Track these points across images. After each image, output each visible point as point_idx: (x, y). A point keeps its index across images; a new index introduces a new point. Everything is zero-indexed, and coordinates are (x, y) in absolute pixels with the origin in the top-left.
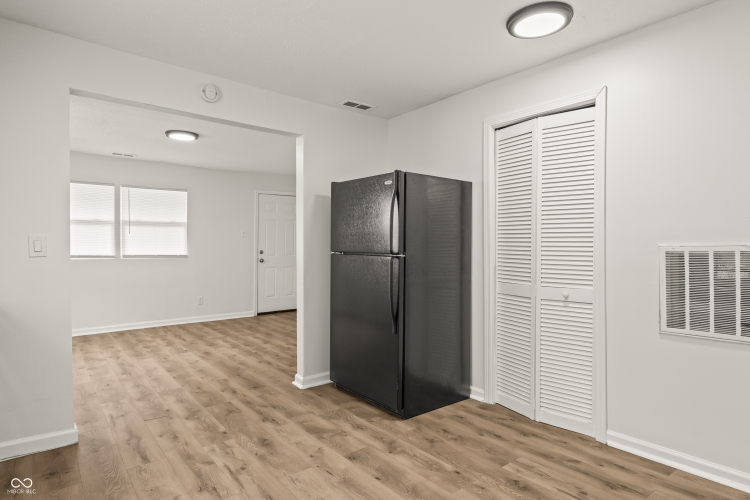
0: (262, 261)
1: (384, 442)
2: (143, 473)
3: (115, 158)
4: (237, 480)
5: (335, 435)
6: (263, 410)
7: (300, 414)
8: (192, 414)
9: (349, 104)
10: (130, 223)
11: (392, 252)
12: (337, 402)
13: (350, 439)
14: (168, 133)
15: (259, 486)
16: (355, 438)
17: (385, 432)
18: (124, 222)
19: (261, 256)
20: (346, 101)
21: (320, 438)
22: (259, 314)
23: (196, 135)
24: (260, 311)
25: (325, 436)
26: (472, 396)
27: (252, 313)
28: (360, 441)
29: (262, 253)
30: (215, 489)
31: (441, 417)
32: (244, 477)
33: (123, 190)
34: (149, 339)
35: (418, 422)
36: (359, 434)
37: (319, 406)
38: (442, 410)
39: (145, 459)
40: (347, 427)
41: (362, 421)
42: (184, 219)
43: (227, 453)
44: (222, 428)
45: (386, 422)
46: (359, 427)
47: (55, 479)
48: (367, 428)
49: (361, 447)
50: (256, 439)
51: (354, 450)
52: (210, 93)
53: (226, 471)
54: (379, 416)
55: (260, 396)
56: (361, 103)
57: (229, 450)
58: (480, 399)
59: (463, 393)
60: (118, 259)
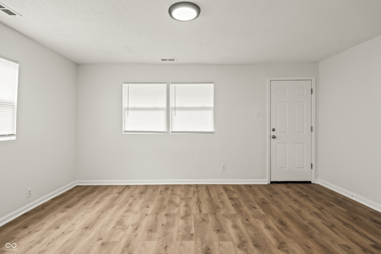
0: (274, 137)
10: (175, 109)
18: (172, 108)
19: (273, 133)
22: (272, 182)
24: (272, 180)
27: (266, 181)
29: (274, 130)
33: (172, 86)
42: (212, 105)
60: (168, 133)
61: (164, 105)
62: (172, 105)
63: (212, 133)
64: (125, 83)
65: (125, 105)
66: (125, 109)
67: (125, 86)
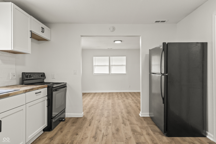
1: (153, 142)
2: (87, 129)
3: (109, 50)
4: (103, 138)
5: (138, 134)
6: (125, 120)
7: (134, 124)
8: (108, 117)
9: (156, 22)
10: (112, 65)
11: (161, 73)
12: (148, 124)
13: (142, 138)
14: (114, 41)
15: (106, 142)
16: (144, 137)
17: (156, 139)
20: (155, 21)
21: (133, 134)
23: (121, 41)
25: (135, 133)
26: (208, 137)
28: (145, 139)
30: (96, 138)
31: (185, 141)
32: (105, 138)
33: (111, 57)
34: (115, 95)
35: (173, 139)
36: (147, 137)
37: (142, 123)
38: (187, 138)
39: (90, 125)
40: (145, 133)
41: (151, 132)
42: (125, 64)
43: (106, 130)
44: (111, 122)
45: (160, 136)
46: (149, 134)
47: (73, 124)
48: (151, 135)
49: (144, 141)
50: (116, 128)
51: (140, 141)
52: (112, 29)
53: (102, 134)
54: (159, 132)
55: (127, 116)
56: (161, 20)
57: (107, 129)
58: (211, 139)
59: (204, 134)
60: (110, 74)
61: (108, 64)
62: (111, 64)
63: (125, 74)
64: (94, 56)
65: (94, 64)
66: (94, 66)
67: (94, 57)
